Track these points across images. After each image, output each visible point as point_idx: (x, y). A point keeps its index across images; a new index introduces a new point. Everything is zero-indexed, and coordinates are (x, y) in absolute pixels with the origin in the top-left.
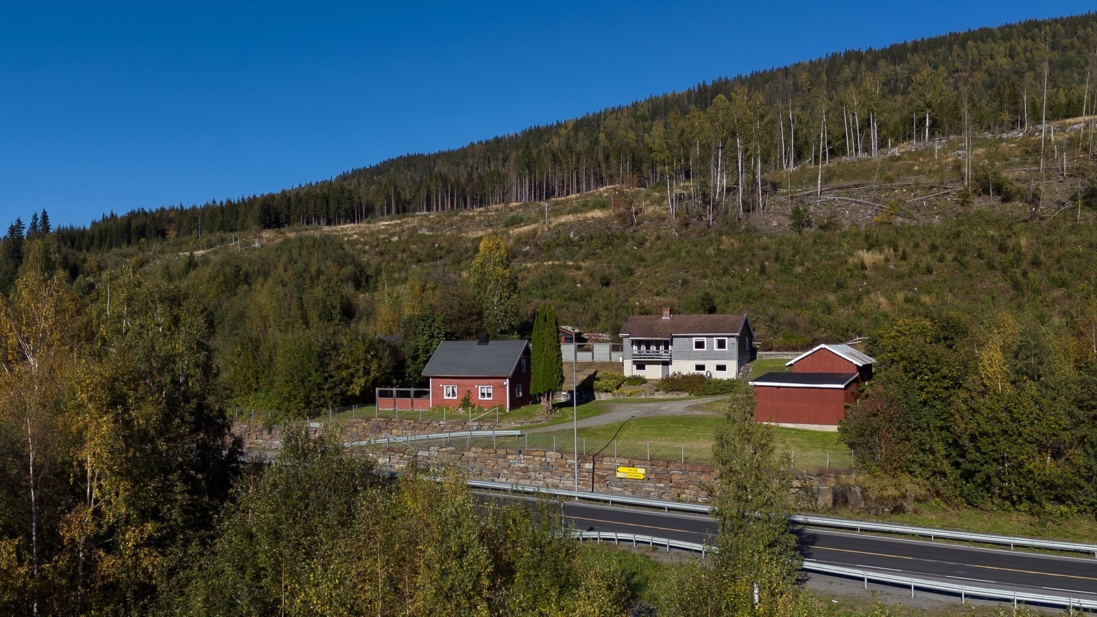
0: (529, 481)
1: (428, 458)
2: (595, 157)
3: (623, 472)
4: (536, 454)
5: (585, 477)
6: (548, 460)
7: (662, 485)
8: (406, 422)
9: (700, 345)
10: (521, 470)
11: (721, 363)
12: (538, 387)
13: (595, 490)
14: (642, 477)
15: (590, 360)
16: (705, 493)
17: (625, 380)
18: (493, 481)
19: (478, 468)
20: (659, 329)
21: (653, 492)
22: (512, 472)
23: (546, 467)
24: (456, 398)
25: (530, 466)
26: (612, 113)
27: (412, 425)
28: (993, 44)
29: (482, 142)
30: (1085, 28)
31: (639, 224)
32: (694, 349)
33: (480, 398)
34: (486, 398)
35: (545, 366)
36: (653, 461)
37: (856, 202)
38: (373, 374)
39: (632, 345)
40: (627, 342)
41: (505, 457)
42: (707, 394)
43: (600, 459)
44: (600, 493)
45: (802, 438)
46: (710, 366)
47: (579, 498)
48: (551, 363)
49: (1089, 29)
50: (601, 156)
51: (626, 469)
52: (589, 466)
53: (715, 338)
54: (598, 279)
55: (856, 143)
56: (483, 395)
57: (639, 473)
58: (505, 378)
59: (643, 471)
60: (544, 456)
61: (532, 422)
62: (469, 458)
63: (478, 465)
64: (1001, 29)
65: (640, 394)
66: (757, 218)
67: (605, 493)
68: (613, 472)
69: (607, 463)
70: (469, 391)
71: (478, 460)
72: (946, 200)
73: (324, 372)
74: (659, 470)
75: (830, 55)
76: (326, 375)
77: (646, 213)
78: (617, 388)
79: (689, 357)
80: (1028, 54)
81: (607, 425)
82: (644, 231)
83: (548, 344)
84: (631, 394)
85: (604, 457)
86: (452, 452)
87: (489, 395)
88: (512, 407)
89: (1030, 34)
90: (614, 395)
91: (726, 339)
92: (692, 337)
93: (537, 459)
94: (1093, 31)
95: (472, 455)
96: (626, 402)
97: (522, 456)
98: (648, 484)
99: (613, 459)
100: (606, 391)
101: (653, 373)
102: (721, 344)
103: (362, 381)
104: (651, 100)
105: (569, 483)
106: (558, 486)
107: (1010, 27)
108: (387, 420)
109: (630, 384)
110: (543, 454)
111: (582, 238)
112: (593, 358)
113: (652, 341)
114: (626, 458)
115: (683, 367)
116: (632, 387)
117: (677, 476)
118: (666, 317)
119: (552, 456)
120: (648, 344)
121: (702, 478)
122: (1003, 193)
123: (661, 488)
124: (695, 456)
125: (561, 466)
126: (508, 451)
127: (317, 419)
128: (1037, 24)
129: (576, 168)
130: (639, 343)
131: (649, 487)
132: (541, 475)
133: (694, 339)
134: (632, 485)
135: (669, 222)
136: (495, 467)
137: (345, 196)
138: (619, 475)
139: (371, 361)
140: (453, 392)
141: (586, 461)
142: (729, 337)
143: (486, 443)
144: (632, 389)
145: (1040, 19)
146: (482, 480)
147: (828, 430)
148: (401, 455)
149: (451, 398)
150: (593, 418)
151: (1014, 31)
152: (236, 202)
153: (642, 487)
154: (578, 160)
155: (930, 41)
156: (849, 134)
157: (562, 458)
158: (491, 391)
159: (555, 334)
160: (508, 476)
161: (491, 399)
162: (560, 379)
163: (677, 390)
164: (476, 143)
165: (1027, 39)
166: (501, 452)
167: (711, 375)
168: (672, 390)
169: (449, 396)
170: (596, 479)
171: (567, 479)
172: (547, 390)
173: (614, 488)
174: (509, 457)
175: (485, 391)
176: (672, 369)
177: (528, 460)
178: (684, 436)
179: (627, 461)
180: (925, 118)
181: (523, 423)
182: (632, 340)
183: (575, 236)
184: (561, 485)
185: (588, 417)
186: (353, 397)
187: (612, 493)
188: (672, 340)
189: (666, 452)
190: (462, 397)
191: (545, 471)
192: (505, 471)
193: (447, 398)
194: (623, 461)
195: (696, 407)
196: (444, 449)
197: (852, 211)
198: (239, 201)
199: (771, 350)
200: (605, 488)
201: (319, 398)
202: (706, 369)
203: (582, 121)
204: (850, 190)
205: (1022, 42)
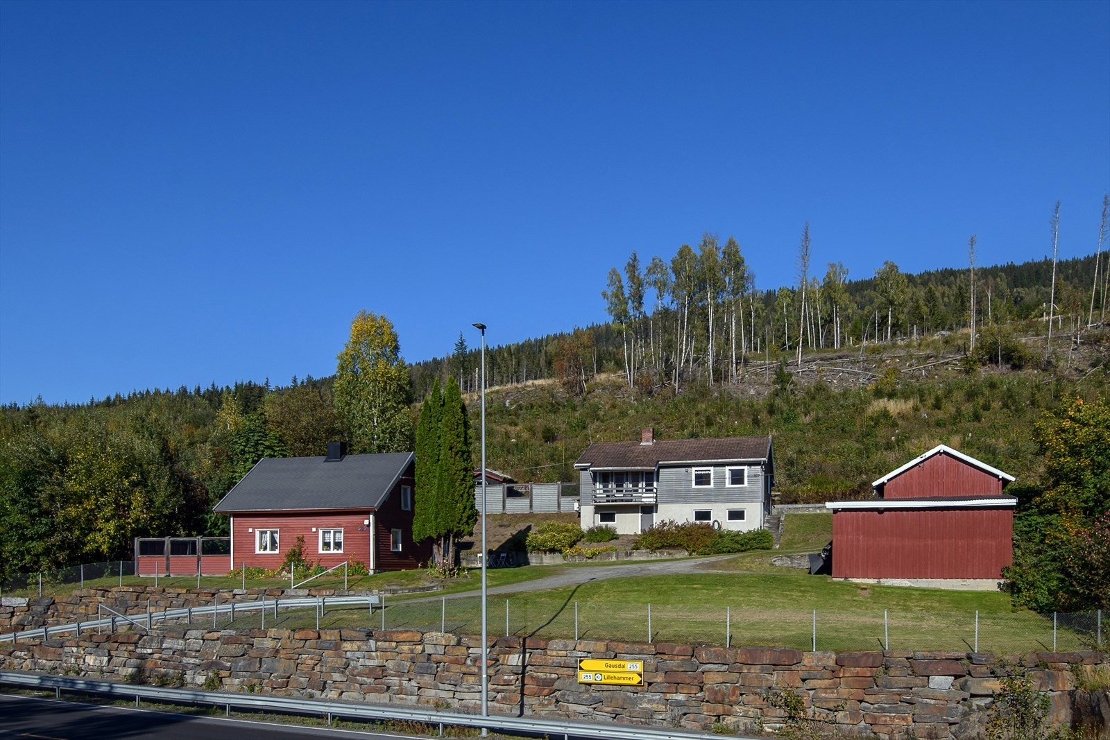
0: (386, 695)
1: (183, 653)
2: (536, 362)
3: (593, 670)
4: (402, 637)
5: (508, 683)
6: (429, 650)
7: (681, 697)
8: (172, 592)
9: (702, 479)
10: (371, 672)
11: (736, 506)
12: (428, 526)
13: (527, 712)
14: (636, 680)
15: (526, 510)
16: (781, 712)
17: (580, 536)
18: (311, 697)
19: (281, 672)
20: (638, 456)
21: (660, 712)
22: (352, 679)
23: (426, 665)
24: (277, 552)
25: (390, 664)
26: (553, 340)
27: (182, 598)
28: (914, 289)
29: (420, 364)
30: (995, 278)
31: (589, 392)
32: (694, 486)
33: (321, 551)
34: (332, 551)
35: (440, 486)
36: (660, 647)
37: (843, 372)
38: (134, 514)
39: (595, 481)
40: (586, 477)
41: (337, 647)
42: (719, 552)
43: (542, 644)
44: (540, 718)
45: (940, 602)
46: (719, 514)
47: (491, 730)
48: (452, 482)
49: (998, 280)
50: (542, 362)
51: (600, 665)
52: (514, 660)
53: (727, 468)
54: (540, 435)
55: (818, 339)
56: (327, 545)
57: (630, 670)
58: (366, 513)
59: (639, 667)
60: (421, 642)
61: (414, 590)
62: (264, 650)
63: (282, 665)
64: (921, 276)
65: (609, 555)
66: (730, 386)
67: (551, 717)
68: (570, 672)
69: (556, 651)
70: (301, 540)
71: (282, 654)
72: (947, 369)
73: (31, 507)
74: (673, 664)
75: (765, 292)
76: (35, 511)
77: (598, 381)
78: (571, 546)
79: (685, 498)
80: (946, 299)
81: (556, 589)
82: (596, 400)
83: (447, 445)
84: (594, 554)
85: (551, 639)
86: (228, 641)
87: (338, 545)
88: (379, 566)
89: (946, 281)
90: (565, 557)
91: (746, 468)
92: (690, 466)
93: (405, 648)
94: (1001, 281)
95: (269, 643)
96: (587, 565)
97: (372, 642)
98: (649, 695)
99: (571, 645)
100: (552, 550)
101: (629, 525)
102: (737, 478)
103: (111, 527)
104: (593, 328)
105: (471, 699)
106: (448, 706)
107: (929, 274)
108: (139, 589)
109: (591, 541)
110: (418, 637)
111: (520, 407)
112: (531, 506)
113: (627, 473)
114: (599, 639)
115: (678, 514)
116: (595, 544)
117: (714, 677)
118: (647, 443)
119: (437, 640)
120: (620, 478)
121: (774, 678)
122: (1015, 360)
123: (678, 704)
124: (747, 635)
125: (456, 662)
126: (345, 633)
127: (19, 591)
128: (952, 273)
129: (516, 372)
130: (604, 478)
131: (650, 701)
132: (413, 683)
133: (694, 469)
134: (612, 698)
135: (626, 391)
136: (318, 668)
137: (255, 394)
138: (583, 677)
139: (131, 492)
140: (273, 542)
141: (510, 649)
142: (750, 464)
143: (298, 621)
144: (596, 547)
145: (955, 268)
146: (289, 696)
147: (980, 589)
148: (131, 648)
149: (268, 552)
150: (529, 582)
151: (933, 278)
152: (127, 398)
153: (634, 703)
154: (518, 364)
155: (856, 283)
156: (811, 328)
157: (459, 643)
158: (341, 537)
159: (461, 429)
160: (343, 686)
161: (341, 552)
162: (468, 512)
163: (671, 546)
164: (414, 364)
165: (944, 285)
166: (330, 636)
167: (720, 527)
168: (661, 548)
169: (265, 548)
170: (530, 687)
171: (469, 689)
172: (443, 531)
173: (573, 707)
174: (347, 646)
175: (331, 538)
176: (657, 519)
177: (384, 650)
178: (707, 601)
179: (601, 646)
180: (887, 316)
181: (395, 592)
182: (595, 473)
183: (511, 405)
184: (455, 704)
185: (520, 581)
186: (97, 555)
187: (568, 717)
188: (658, 472)
189: (683, 630)
190: (288, 550)
191: (422, 674)
192: (336, 676)
193: (262, 552)
194: (591, 645)
195: (712, 565)
196: (215, 635)
197: (841, 379)
198: (129, 397)
199: (796, 502)
200: (552, 707)
201: (22, 554)
202: (713, 518)
203: (523, 345)
204: (833, 361)
205: (940, 287)
